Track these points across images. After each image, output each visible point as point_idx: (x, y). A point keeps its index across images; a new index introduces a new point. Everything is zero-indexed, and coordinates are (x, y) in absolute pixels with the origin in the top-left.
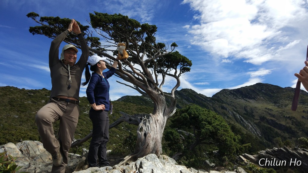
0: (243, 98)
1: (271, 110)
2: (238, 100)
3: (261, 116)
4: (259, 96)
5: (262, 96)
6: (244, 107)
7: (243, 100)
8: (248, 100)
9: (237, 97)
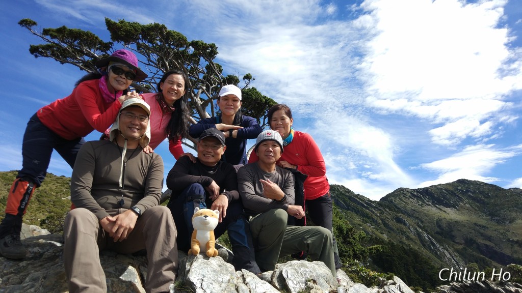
0: (434, 204)
1: (484, 227)
2: (426, 208)
3: (467, 238)
4: (462, 202)
5: (469, 203)
6: (437, 221)
7: (434, 209)
8: (443, 209)
9: (424, 202)
